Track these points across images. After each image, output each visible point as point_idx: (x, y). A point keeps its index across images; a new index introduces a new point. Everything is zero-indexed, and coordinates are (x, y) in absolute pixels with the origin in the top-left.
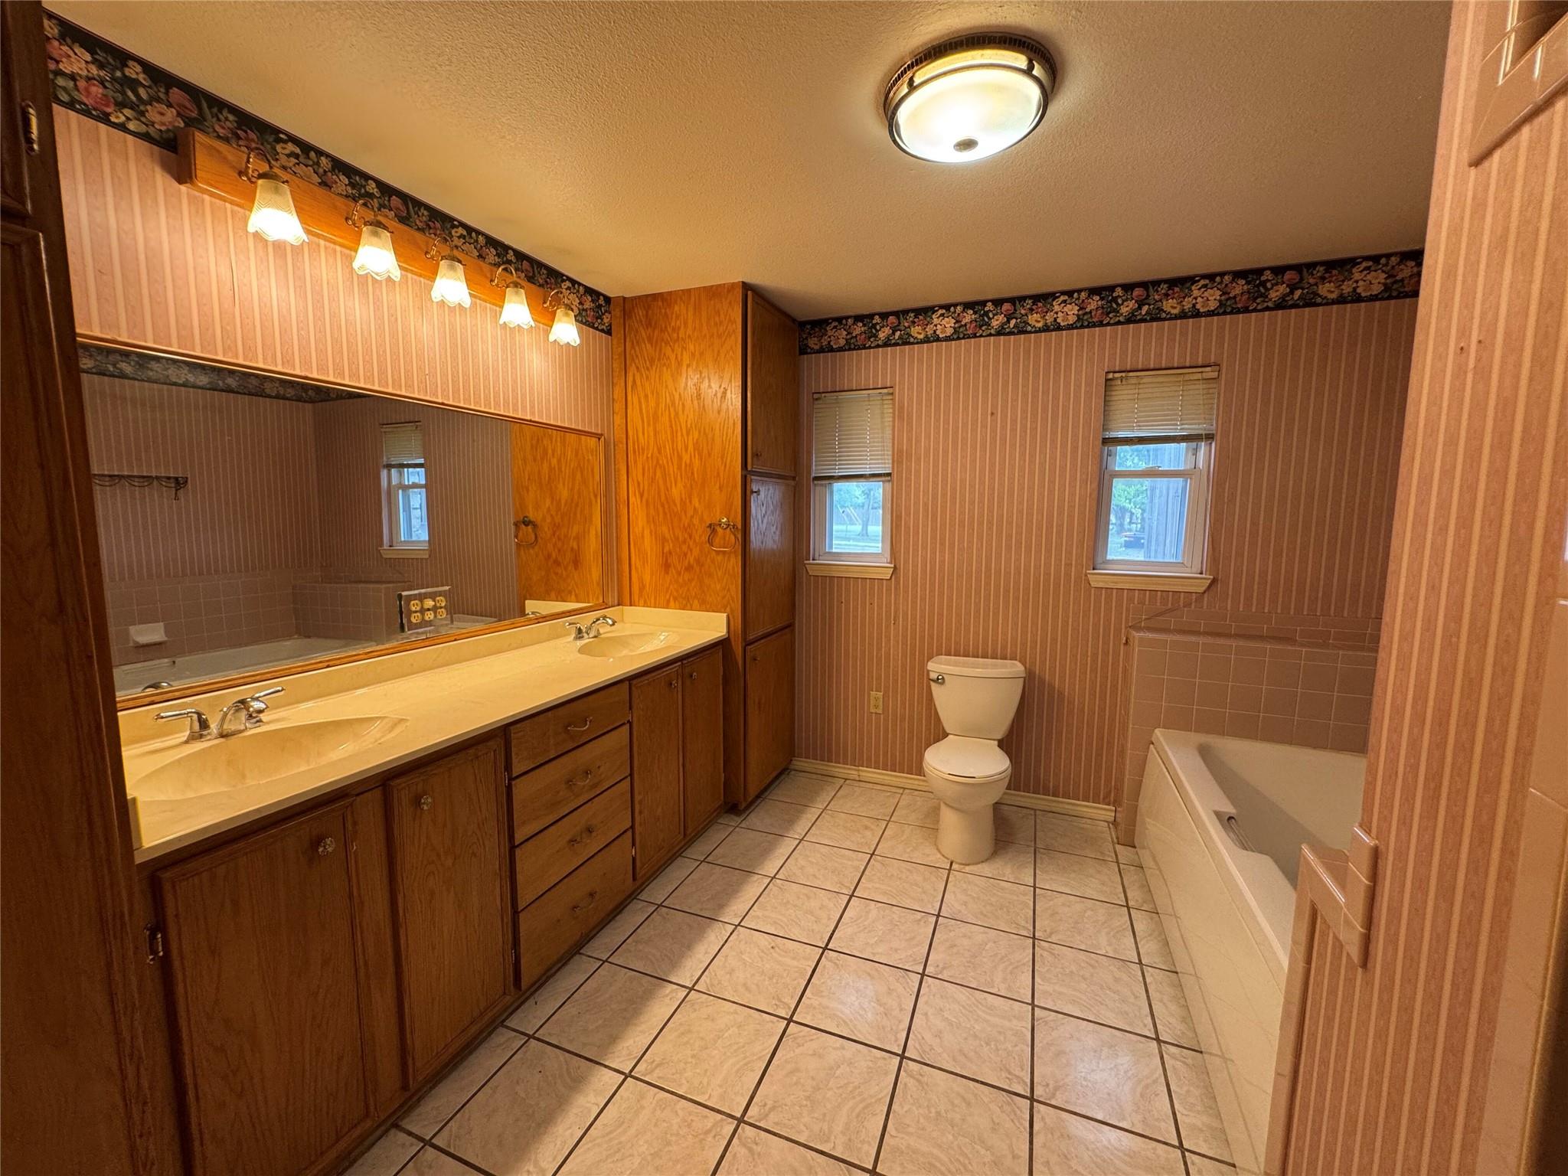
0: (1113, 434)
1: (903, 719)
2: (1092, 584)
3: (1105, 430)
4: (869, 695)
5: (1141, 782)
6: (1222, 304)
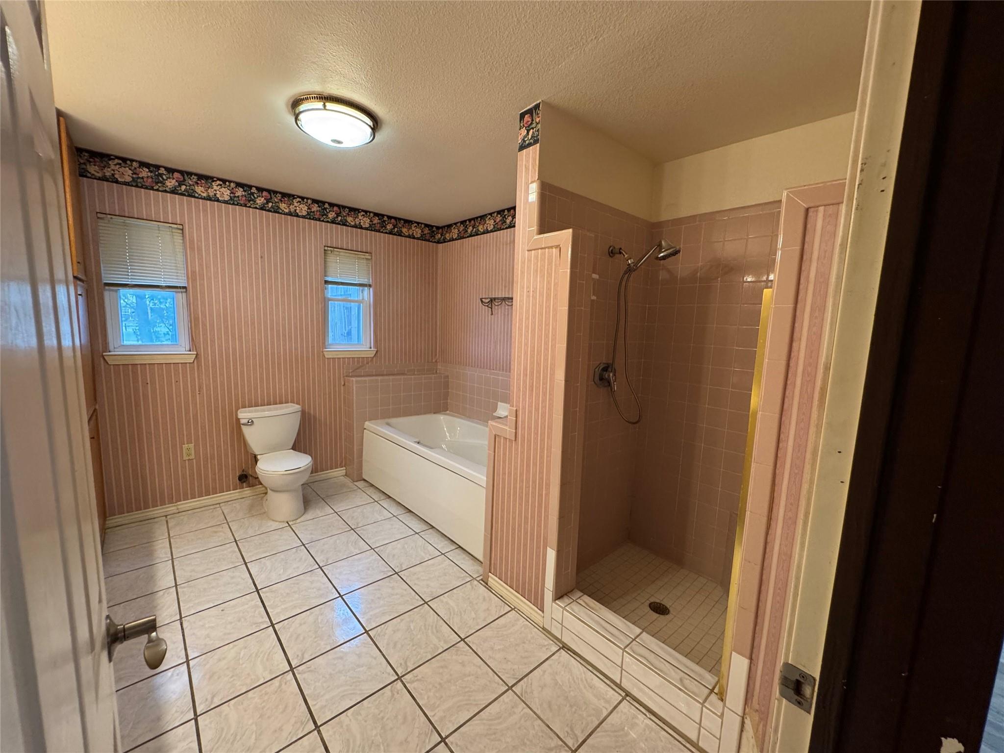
0: (329, 279)
1: (212, 458)
2: (326, 356)
3: (325, 276)
4: (181, 448)
5: (362, 449)
6: (370, 226)
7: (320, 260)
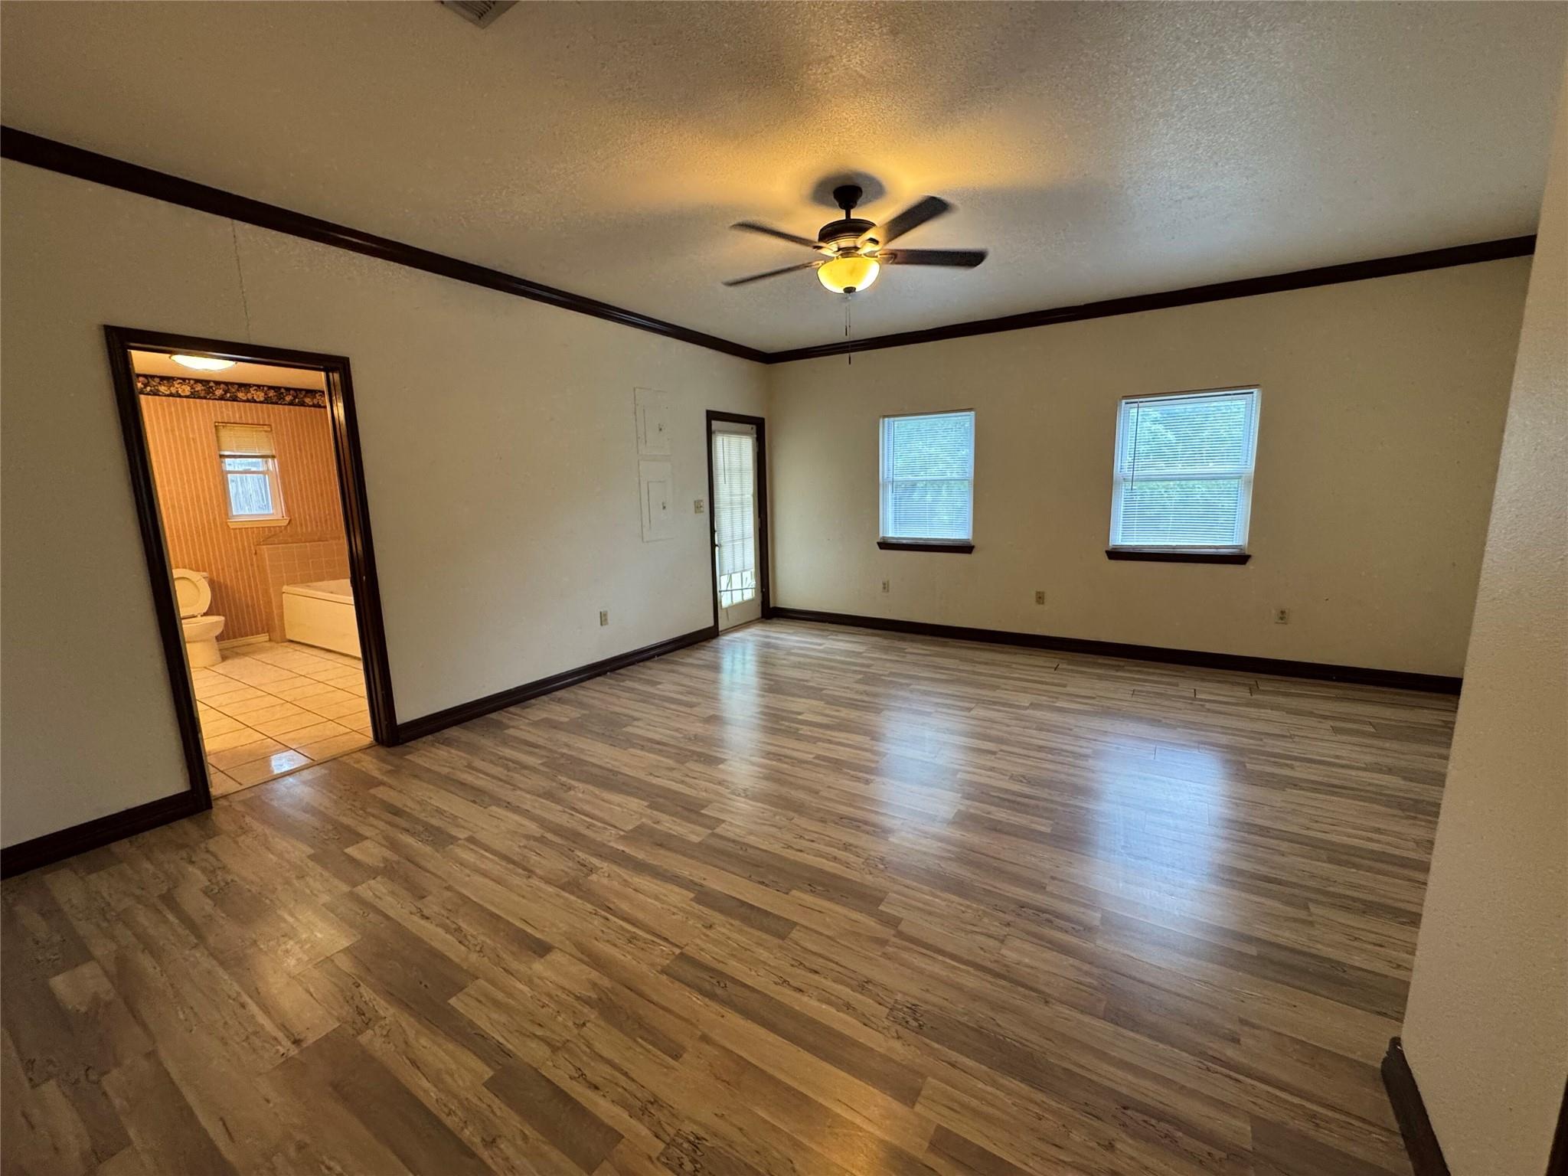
0: (225, 453)
2: (231, 527)
3: (220, 450)
5: (283, 612)
6: (266, 399)
7: (212, 437)
